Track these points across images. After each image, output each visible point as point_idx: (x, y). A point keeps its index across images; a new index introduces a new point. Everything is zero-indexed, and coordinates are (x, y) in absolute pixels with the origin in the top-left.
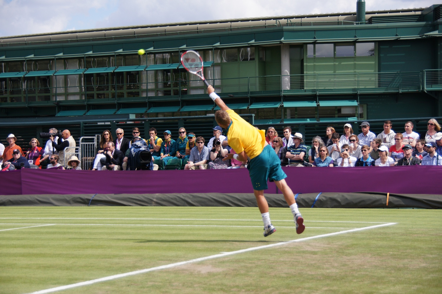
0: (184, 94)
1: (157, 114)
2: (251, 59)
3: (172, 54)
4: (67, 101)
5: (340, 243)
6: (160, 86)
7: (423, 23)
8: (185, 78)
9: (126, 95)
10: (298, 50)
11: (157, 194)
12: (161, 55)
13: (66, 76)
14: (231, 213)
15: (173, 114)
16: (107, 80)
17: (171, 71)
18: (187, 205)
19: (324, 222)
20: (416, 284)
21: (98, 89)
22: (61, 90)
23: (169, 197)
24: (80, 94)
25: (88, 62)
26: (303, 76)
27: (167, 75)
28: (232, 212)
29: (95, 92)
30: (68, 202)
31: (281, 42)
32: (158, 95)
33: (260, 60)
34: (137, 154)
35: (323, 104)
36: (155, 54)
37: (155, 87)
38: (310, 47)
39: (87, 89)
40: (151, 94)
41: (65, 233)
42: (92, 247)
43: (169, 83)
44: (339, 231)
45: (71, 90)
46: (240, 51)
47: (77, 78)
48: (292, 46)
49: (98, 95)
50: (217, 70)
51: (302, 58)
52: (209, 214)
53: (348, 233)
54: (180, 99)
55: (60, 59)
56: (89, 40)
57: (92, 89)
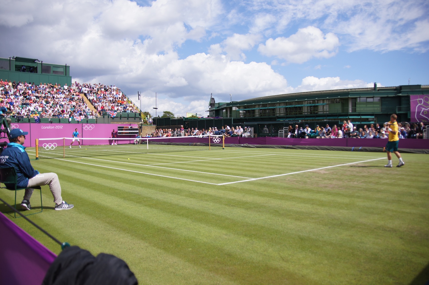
0: (316, 114)
2: (338, 103)
3: (313, 101)
4: (280, 116)
6: (309, 111)
7: (396, 91)
9: (298, 114)
10: (354, 99)
11: (307, 146)
12: (310, 101)
13: (280, 108)
16: (292, 109)
17: (313, 106)
18: (317, 150)
20: (394, 179)
21: (289, 112)
22: (278, 112)
23: (311, 147)
24: (284, 113)
25: (286, 104)
26: (356, 108)
27: (311, 108)
28: (332, 152)
29: (288, 113)
30: (279, 147)
31: (349, 97)
32: (308, 114)
33: (342, 102)
34: (301, 133)
35: (362, 117)
36: (307, 101)
37: (307, 111)
38: (358, 99)
39: (286, 112)
40: (306, 114)
41: (278, 158)
42: (287, 163)
43: (312, 110)
44: (367, 160)
45: (281, 112)
46: (335, 100)
47: (283, 109)
48: (352, 98)
49: (289, 114)
51: (356, 102)
52: (324, 153)
53: (371, 161)
55: (278, 103)
56: (287, 97)
57: (288, 112)
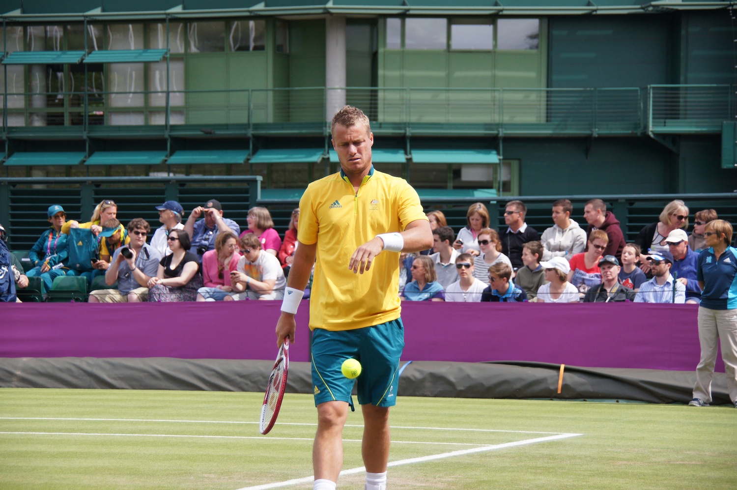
0: (96, 124)
1: (29, 170)
2: (256, 48)
3: (69, 27)
5: (450, 479)
6: (38, 102)
8: (99, 87)
10: (366, 29)
11: (25, 359)
12: (42, 28)
14: (201, 405)
15: (68, 170)
17: (66, 68)
18: (96, 385)
19: (415, 430)
23: (53, 367)
26: (376, 91)
27: (55, 77)
28: (205, 402)
31: (327, 11)
32: (31, 122)
33: (278, 49)
37: (26, 105)
38: (393, 24)
40: (15, 122)
43: (60, 97)
44: (450, 451)
46: (230, 28)
48: (351, 21)
50: (177, 69)
51: (374, 50)
52: (149, 408)
53: (470, 455)
54: (85, 135)
